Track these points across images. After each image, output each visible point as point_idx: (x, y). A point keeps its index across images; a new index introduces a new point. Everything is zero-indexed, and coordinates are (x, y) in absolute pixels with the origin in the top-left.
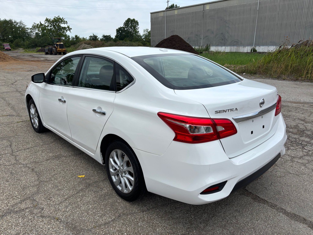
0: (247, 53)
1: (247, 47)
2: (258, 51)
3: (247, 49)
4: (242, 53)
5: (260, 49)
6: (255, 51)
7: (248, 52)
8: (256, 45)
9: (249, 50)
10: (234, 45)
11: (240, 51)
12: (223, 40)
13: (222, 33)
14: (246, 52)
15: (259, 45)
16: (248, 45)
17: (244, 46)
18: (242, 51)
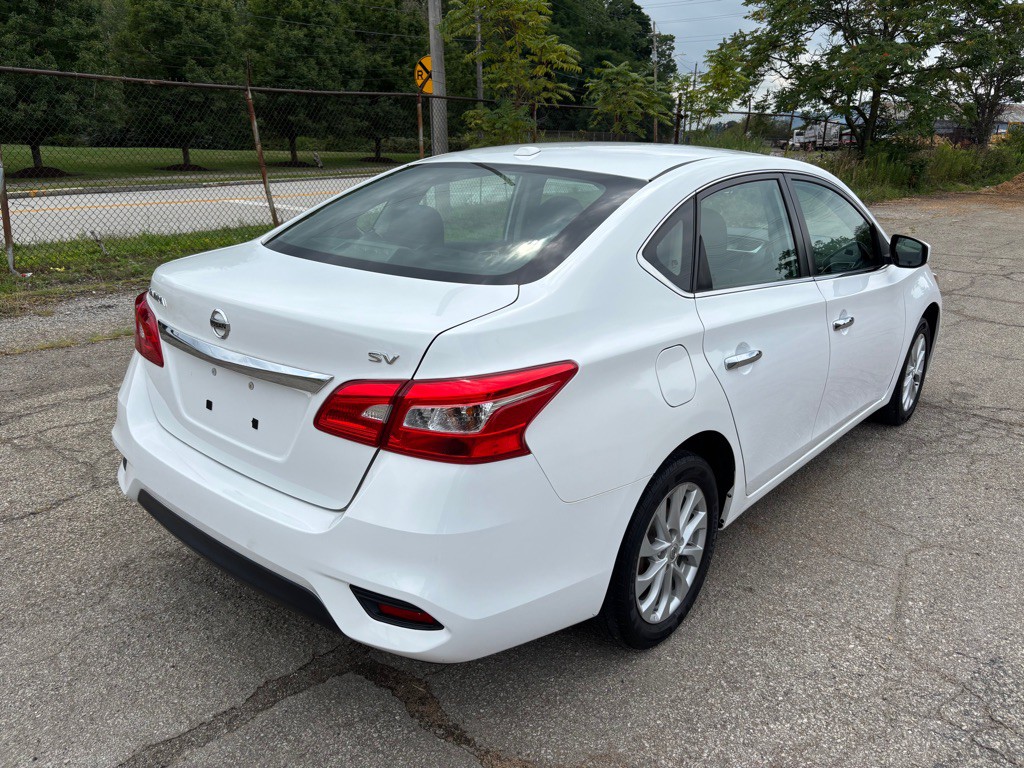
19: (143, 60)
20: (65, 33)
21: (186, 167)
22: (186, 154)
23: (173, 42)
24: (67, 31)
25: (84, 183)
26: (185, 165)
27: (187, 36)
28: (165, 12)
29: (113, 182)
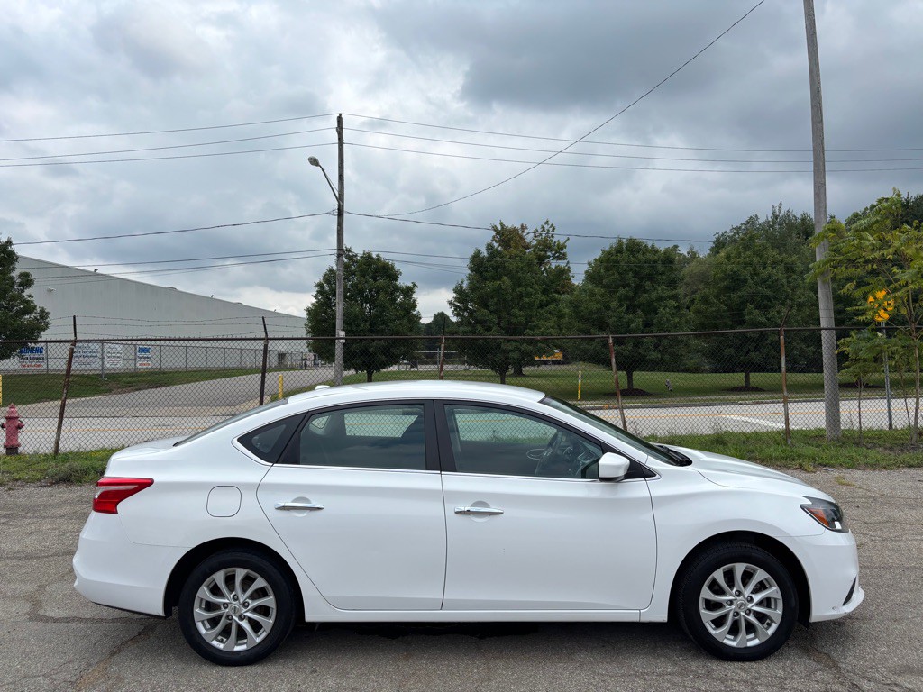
19: (714, 309)
20: (652, 297)
21: (747, 389)
22: (747, 377)
23: (739, 293)
24: (654, 295)
25: (643, 401)
26: (746, 387)
27: (751, 287)
28: (735, 272)
29: (668, 401)
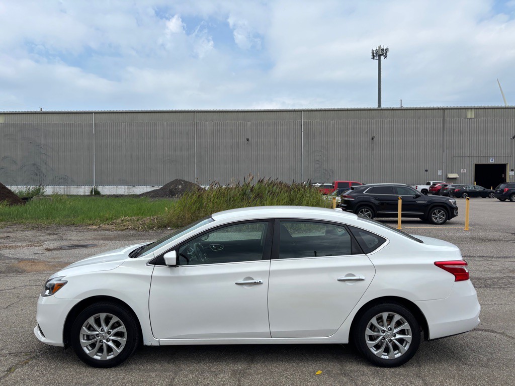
0: (84, 196)
1: (83, 187)
2: (102, 193)
3: (84, 190)
4: (75, 196)
5: (105, 190)
6: (97, 193)
7: (87, 194)
8: (98, 184)
9: (86, 191)
10: (59, 184)
11: (72, 194)
12: (37, 175)
13: (34, 164)
14: (82, 194)
15: (103, 184)
16: (85, 184)
17: (79, 184)
18: (75, 194)
